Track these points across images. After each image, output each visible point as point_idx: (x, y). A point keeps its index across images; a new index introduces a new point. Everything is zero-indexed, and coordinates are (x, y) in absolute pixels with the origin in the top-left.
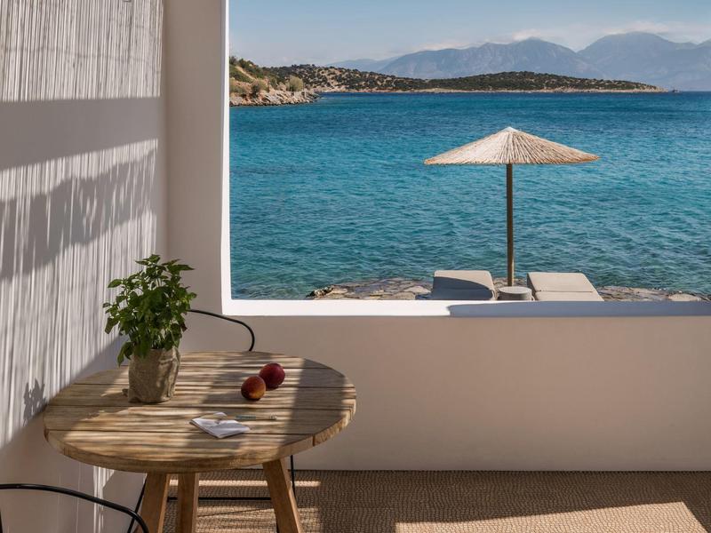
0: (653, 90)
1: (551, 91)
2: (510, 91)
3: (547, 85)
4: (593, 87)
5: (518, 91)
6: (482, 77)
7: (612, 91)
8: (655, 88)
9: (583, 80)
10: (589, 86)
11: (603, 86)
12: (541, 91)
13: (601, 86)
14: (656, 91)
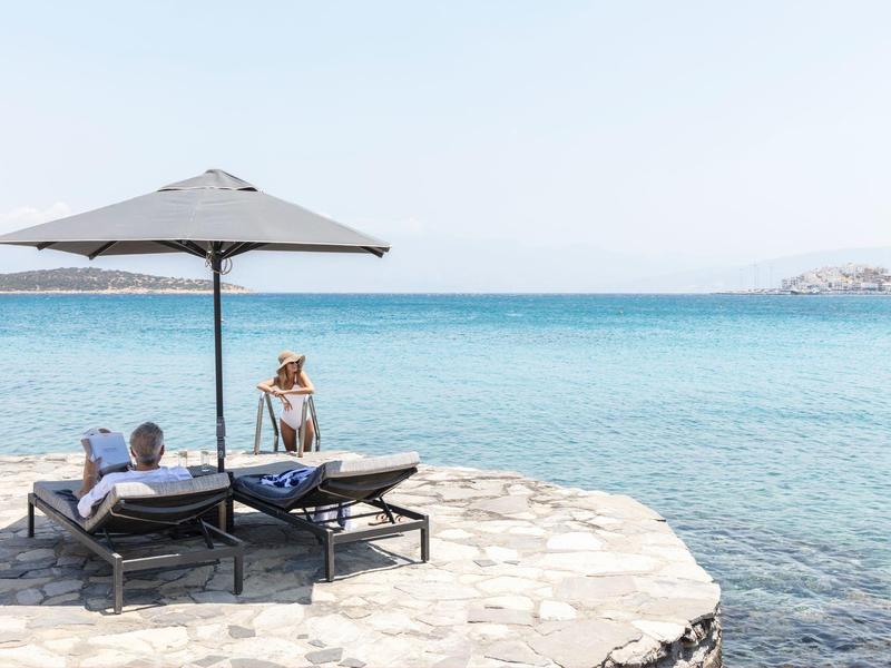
0: (240, 291)
1: (118, 292)
2: (64, 292)
3: (113, 284)
4: (171, 286)
5: (73, 292)
6: (29, 274)
7: (191, 292)
8: (243, 288)
9: (158, 279)
10: (165, 286)
11: (182, 286)
12: (105, 292)
13: (179, 285)
14: (244, 292)
